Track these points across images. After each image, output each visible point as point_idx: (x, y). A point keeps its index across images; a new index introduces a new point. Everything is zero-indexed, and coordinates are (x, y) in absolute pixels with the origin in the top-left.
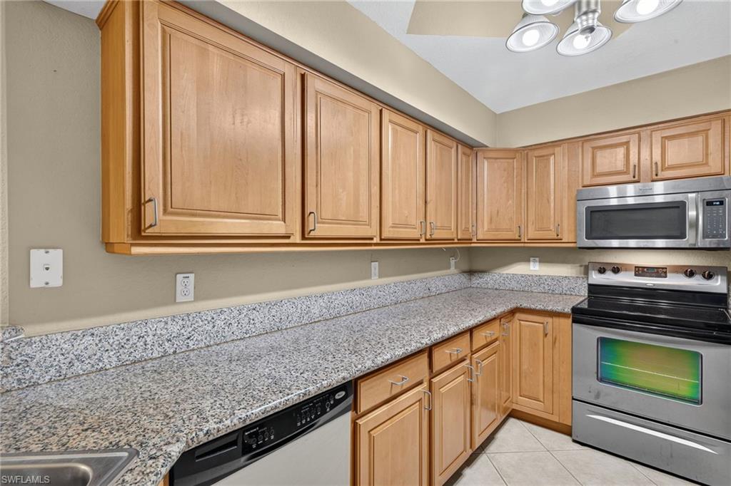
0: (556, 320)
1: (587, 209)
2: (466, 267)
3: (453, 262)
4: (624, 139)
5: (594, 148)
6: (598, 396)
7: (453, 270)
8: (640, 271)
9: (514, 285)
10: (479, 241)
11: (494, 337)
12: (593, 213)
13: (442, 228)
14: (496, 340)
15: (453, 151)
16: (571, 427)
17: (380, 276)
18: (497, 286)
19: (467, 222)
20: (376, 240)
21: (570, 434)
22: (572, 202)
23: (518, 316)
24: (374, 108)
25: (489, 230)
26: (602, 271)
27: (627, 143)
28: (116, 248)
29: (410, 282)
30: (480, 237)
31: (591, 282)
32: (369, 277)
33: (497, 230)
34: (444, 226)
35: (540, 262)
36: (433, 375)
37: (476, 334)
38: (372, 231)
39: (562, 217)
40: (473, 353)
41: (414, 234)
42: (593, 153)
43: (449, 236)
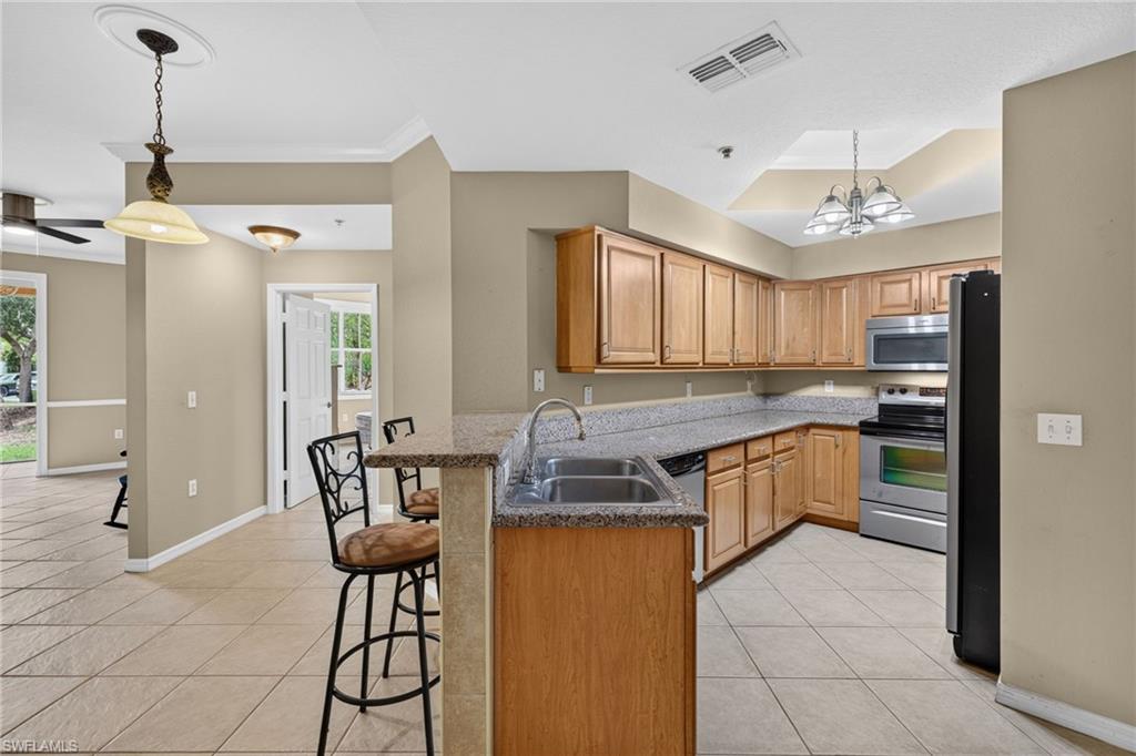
0: (846, 433)
1: (875, 337)
2: (761, 391)
3: (749, 384)
4: (907, 276)
5: (882, 283)
6: (880, 494)
7: (749, 392)
8: (925, 392)
9: (808, 407)
10: (776, 365)
11: (791, 445)
12: (879, 340)
13: (745, 354)
14: (792, 448)
15: (755, 287)
16: (858, 524)
17: (693, 395)
18: (792, 408)
19: (766, 349)
20: (701, 365)
21: (857, 532)
22: (863, 330)
23: (813, 431)
24: (700, 263)
25: (786, 355)
26: (891, 392)
27: (910, 280)
28: (573, 370)
29: (715, 401)
30: (777, 361)
31: (881, 402)
32: (684, 395)
33: (792, 355)
34: (747, 353)
35: (835, 384)
36: (747, 461)
37: (777, 438)
38: (697, 358)
39: (853, 343)
40: (775, 453)
41: (726, 359)
42: (881, 288)
43: (752, 361)
